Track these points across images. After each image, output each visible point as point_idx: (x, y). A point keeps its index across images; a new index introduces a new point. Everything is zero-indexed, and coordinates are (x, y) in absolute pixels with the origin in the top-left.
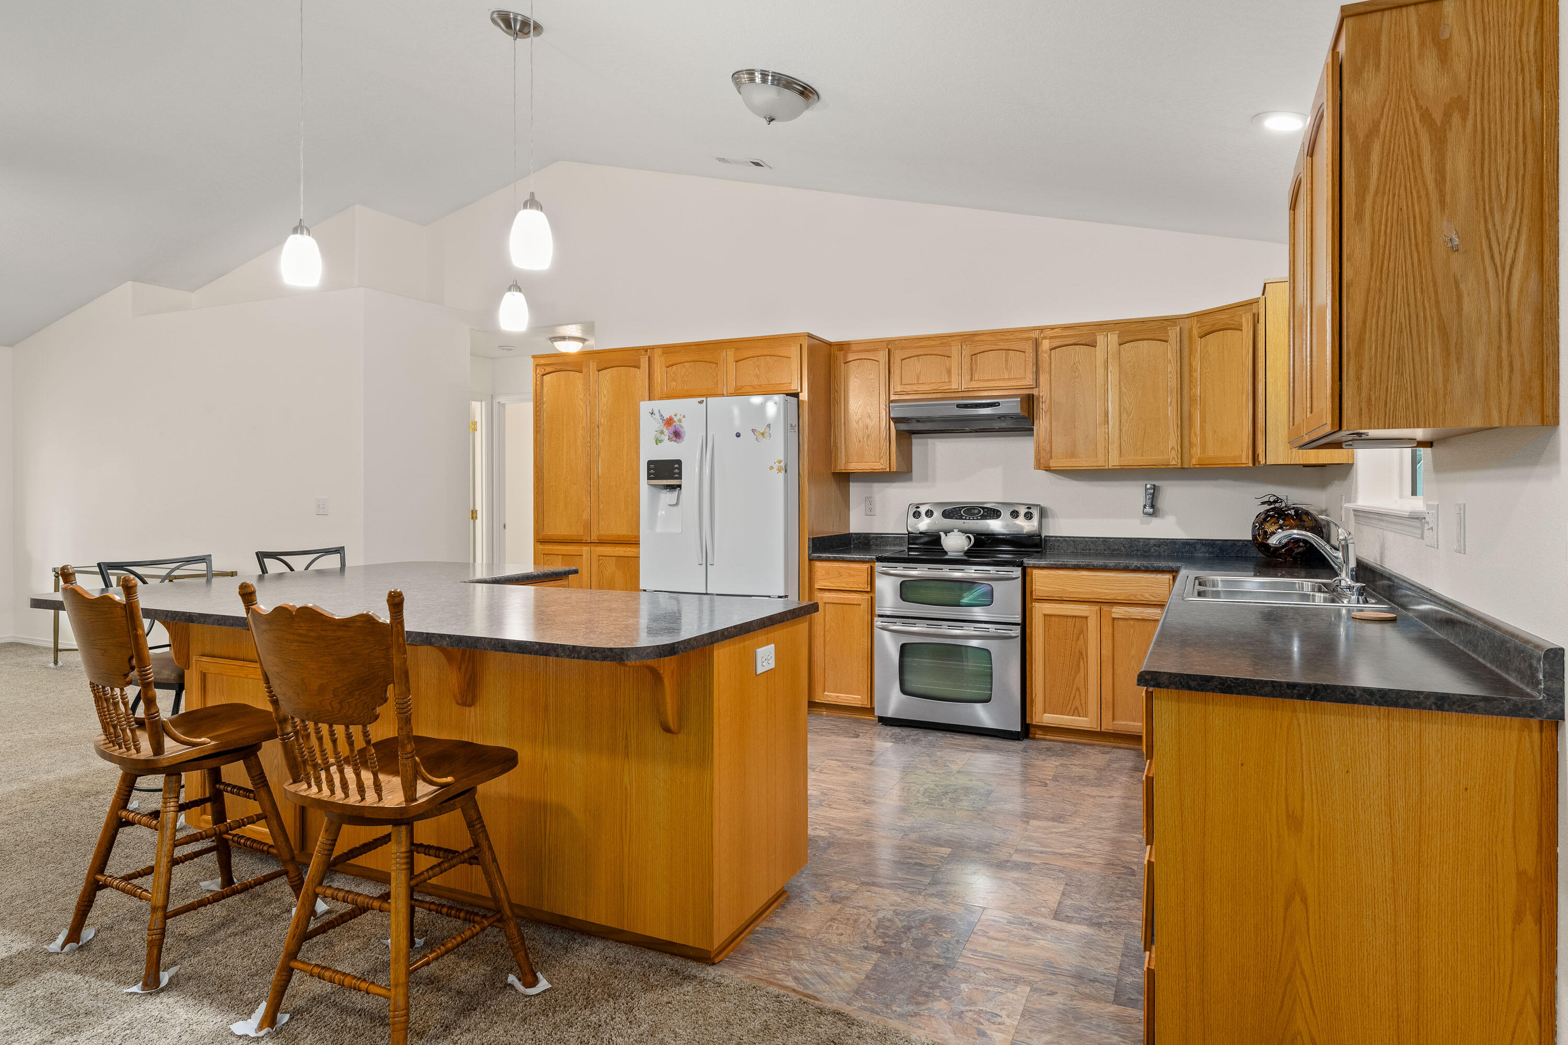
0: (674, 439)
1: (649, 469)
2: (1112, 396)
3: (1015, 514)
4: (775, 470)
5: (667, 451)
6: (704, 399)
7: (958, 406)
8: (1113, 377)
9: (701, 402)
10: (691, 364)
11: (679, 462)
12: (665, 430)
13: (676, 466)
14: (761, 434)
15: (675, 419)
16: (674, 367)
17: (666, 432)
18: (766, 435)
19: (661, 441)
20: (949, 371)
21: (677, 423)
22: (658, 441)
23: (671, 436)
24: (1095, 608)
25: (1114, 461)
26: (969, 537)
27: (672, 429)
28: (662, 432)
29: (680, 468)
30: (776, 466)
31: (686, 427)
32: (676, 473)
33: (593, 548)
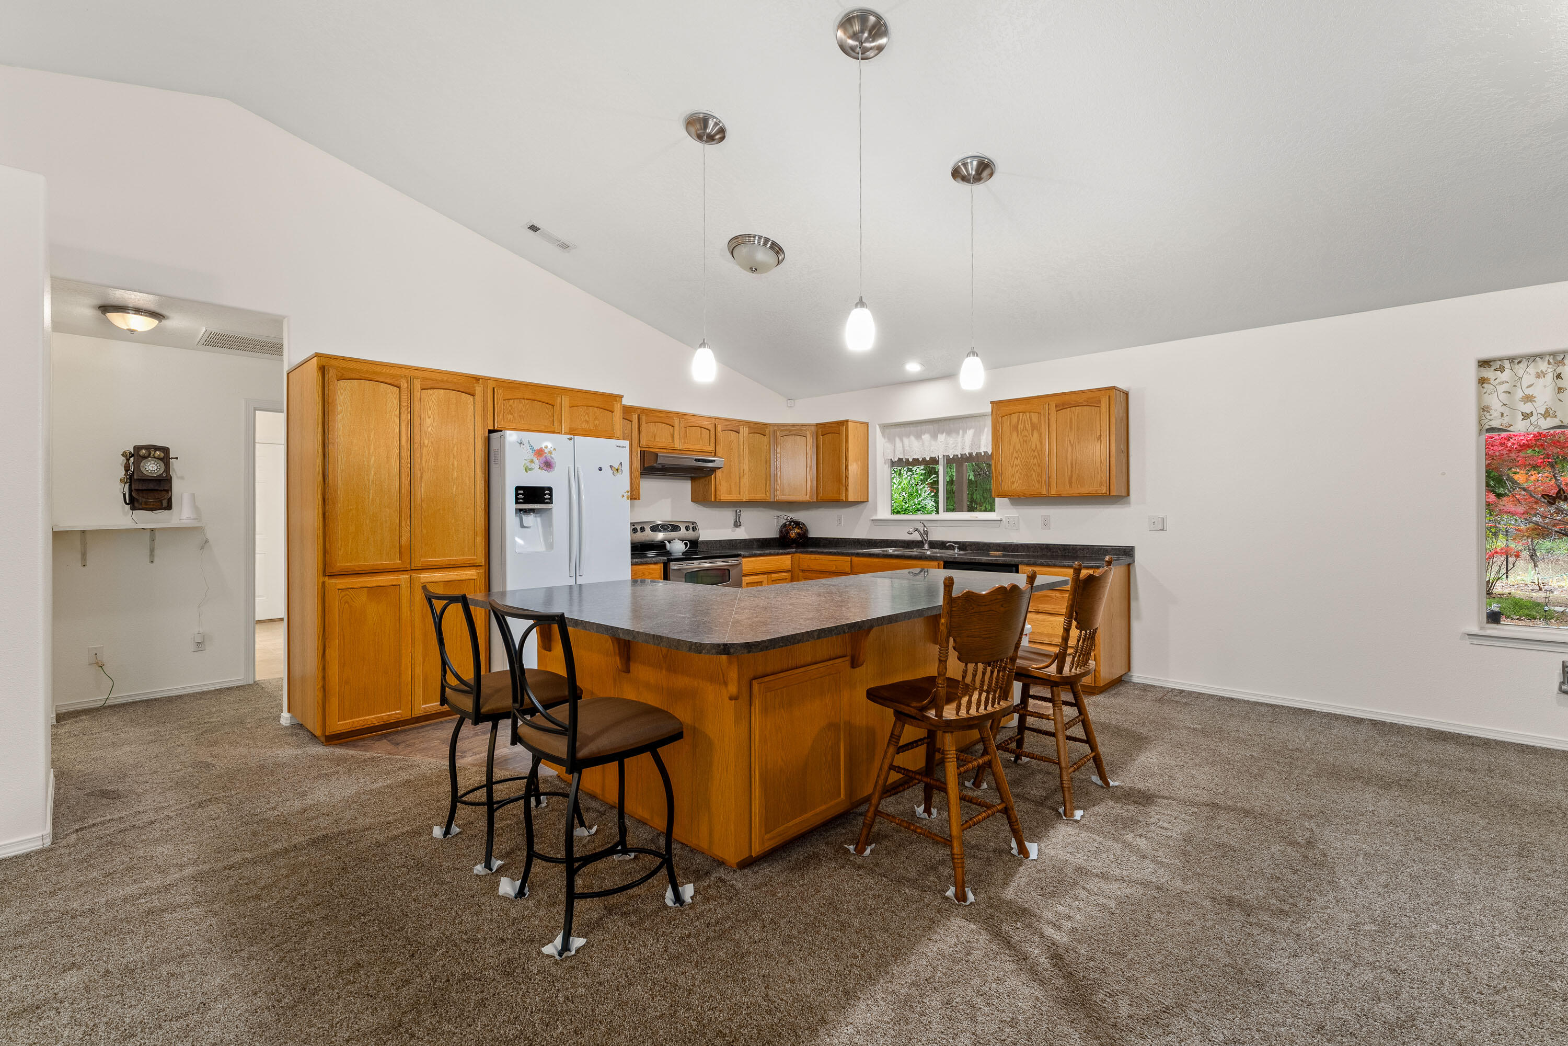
0: (545, 468)
1: (517, 494)
2: (746, 461)
3: (687, 528)
4: (625, 498)
5: (537, 479)
6: (572, 436)
7: (696, 460)
8: (746, 451)
9: (570, 439)
10: (527, 401)
11: (550, 489)
12: (535, 459)
13: (547, 492)
14: (617, 470)
15: (546, 451)
16: (511, 402)
17: (537, 462)
18: (619, 471)
19: (531, 469)
20: (672, 436)
21: (548, 455)
22: (527, 469)
23: (543, 465)
24: (765, 576)
25: (746, 497)
26: (686, 544)
27: (542, 459)
28: (532, 461)
29: (551, 494)
30: (626, 495)
31: (556, 458)
32: (547, 499)
33: (415, 576)
